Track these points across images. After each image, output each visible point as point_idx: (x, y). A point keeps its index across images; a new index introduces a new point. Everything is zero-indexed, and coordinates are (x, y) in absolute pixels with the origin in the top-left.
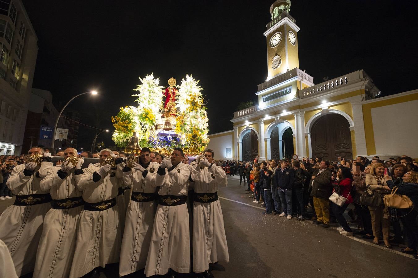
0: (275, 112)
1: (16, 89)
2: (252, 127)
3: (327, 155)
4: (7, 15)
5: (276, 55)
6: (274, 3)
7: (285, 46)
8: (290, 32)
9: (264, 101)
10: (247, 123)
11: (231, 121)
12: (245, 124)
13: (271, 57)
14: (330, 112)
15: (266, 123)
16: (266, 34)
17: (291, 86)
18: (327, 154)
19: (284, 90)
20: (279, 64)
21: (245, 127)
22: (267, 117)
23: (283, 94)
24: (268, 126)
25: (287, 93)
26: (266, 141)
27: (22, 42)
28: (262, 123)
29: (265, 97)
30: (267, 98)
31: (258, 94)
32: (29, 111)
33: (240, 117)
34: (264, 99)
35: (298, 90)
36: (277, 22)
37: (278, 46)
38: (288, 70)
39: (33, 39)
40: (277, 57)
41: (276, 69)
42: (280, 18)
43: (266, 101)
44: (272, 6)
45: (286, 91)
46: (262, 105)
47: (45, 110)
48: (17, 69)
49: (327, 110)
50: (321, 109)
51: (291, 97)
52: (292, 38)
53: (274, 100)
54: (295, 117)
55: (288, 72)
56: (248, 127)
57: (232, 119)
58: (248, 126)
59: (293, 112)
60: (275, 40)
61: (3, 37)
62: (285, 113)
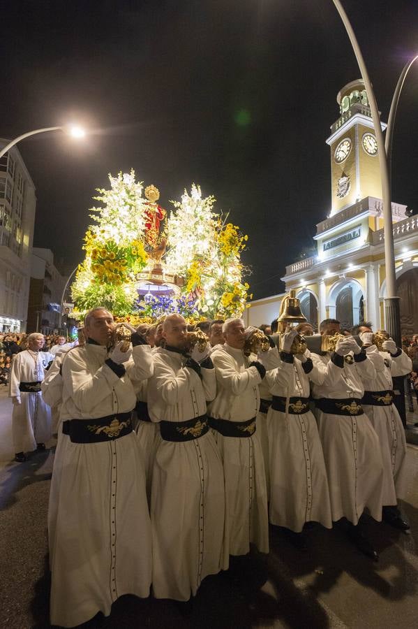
0: (338, 266)
1: (18, 255)
2: (311, 289)
3: (411, 331)
4: (6, 171)
5: (344, 175)
6: (342, 90)
7: (355, 161)
8: (367, 136)
9: (325, 250)
10: (303, 283)
11: (282, 279)
12: (300, 285)
13: (336, 178)
14: (415, 265)
15: (328, 282)
16: (330, 141)
17: (361, 225)
18: (411, 329)
19: (351, 232)
20: (347, 190)
21: (301, 289)
22: (329, 274)
23: (350, 238)
24: (330, 287)
25: (355, 236)
26: (328, 310)
27: (20, 196)
28: (323, 282)
29: (326, 243)
30: (328, 244)
31: (317, 238)
32: (31, 278)
33: (294, 273)
34: (325, 245)
35: (370, 231)
36: (345, 122)
37: (347, 161)
38: (357, 200)
39: (31, 190)
40: (345, 179)
41: (342, 198)
42: (350, 115)
43: (327, 249)
44: (339, 94)
45: (354, 233)
46: (323, 256)
47: (47, 274)
48: (18, 230)
49: (410, 263)
50: (401, 261)
51: (361, 242)
52: (371, 144)
53: (338, 247)
54: (366, 274)
55: (358, 204)
56: (304, 289)
57: (283, 277)
58: (305, 287)
59: (363, 266)
60: (342, 152)
61: (4, 198)
62: (352, 268)
